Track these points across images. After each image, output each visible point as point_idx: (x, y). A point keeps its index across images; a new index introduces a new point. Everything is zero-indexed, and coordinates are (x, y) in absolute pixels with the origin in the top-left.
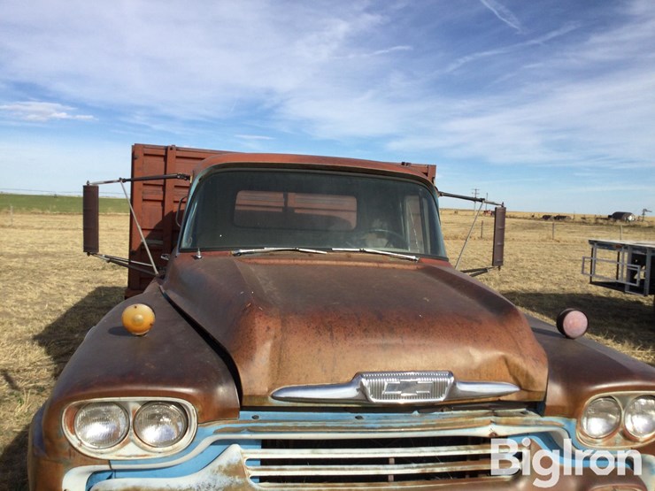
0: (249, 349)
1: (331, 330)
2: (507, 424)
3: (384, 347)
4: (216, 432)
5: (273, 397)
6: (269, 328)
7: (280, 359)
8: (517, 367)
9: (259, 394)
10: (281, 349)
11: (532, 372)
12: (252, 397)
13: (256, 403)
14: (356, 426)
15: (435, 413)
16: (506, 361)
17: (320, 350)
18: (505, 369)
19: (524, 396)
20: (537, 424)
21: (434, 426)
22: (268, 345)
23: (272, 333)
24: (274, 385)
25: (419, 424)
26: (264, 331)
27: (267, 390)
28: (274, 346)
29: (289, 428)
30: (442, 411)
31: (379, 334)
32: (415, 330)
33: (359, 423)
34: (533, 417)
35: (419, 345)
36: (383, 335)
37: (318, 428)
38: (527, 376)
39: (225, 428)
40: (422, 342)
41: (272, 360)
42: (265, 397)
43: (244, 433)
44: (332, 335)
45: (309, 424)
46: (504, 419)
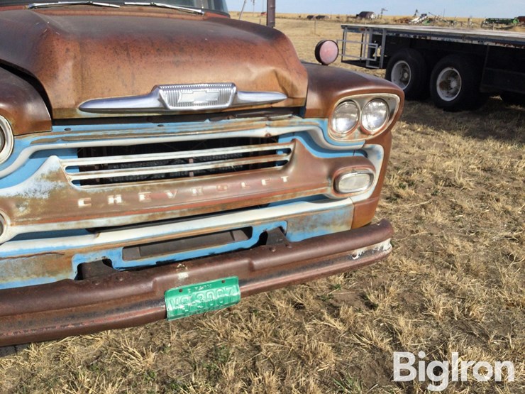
0: (53, 70)
1: (127, 50)
2: (278, 126)
3: (177, 64)
4: (33, 143)
5: (81, 109)
6: (68, 50)
7: (82, 76)
8: (284, 78)
9: (66, 107)
10: (82, 68)
11: (296, 83)
12: (61, 109)
13: (66, 116)
14: (159, 131)
15: (223, 121)
16: (276, 74)
17: (119, 67)
18: (275, 81)
19: (290, 103)
20: (300, 124)
21: (222, 129)
22: (70, 64)
23: (71, 54)
24: (80, 99)
25: (211, 128)
26: (63, 52)
27: (74, 103)
28: (74, 66)
29: (99, 136)
30: (228, 119)
31: (171, 53)
32: (202, 50)
33: (160, 130)
34: (297, 119)
35: (206, 62)
36: (174, 54)
37: (126, 135)
38: (292, 86)
39: (41, 139)
40: (209, 59)
41: (75, 77)
42: (73, 110)
43: (59, 143)
44: (128, 54)
45: (117, 132)
46: (275, 123)
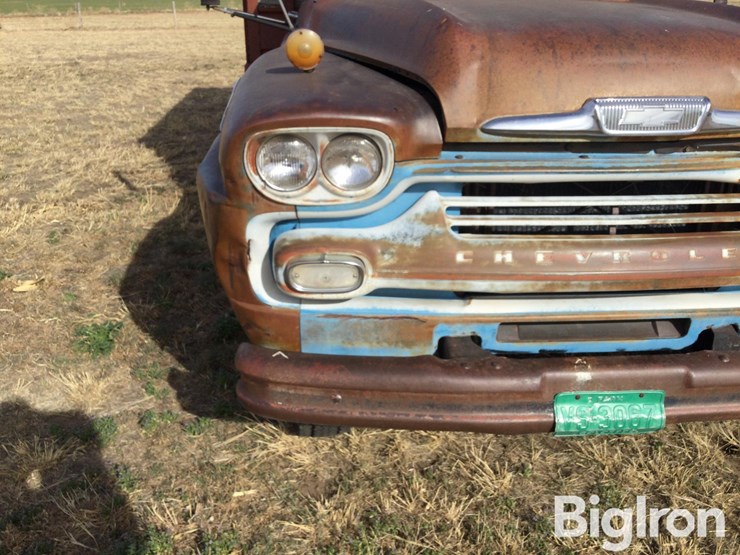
0: (451, 73)
1: (552, 47)
3: (622, 67)
4: (415, 173)
5: (484, 130)
6: (473, 47)
7: (490, 84)
9: (465, 126)
10: (490, 71)
12: (457, 130)
13: (461, 138)
14: (580, 165)
15: (676, 153)
17: (540, 72)
21: (675, 166)
22: (475, 66)
23: (478, 52)
24: (484, 116)
25: (658, 164)
26: (468, 51)
27: (475, 120)
28: (481, 69)
29: (499, 168)
30: (685, 151)
31: (616, 51)
32: (662, 46)
33: (583, 162)
35: (668, 65)
36: (621, 52)
37: (534, 168)
39: (425, 169)
40: (672, 60)
41: (480, 86)
42: (473, 131)
43: (447, 174)
44: (554, 52)
45: (523, 164)
